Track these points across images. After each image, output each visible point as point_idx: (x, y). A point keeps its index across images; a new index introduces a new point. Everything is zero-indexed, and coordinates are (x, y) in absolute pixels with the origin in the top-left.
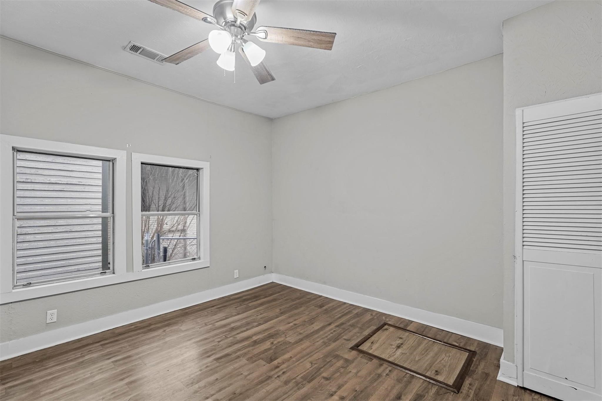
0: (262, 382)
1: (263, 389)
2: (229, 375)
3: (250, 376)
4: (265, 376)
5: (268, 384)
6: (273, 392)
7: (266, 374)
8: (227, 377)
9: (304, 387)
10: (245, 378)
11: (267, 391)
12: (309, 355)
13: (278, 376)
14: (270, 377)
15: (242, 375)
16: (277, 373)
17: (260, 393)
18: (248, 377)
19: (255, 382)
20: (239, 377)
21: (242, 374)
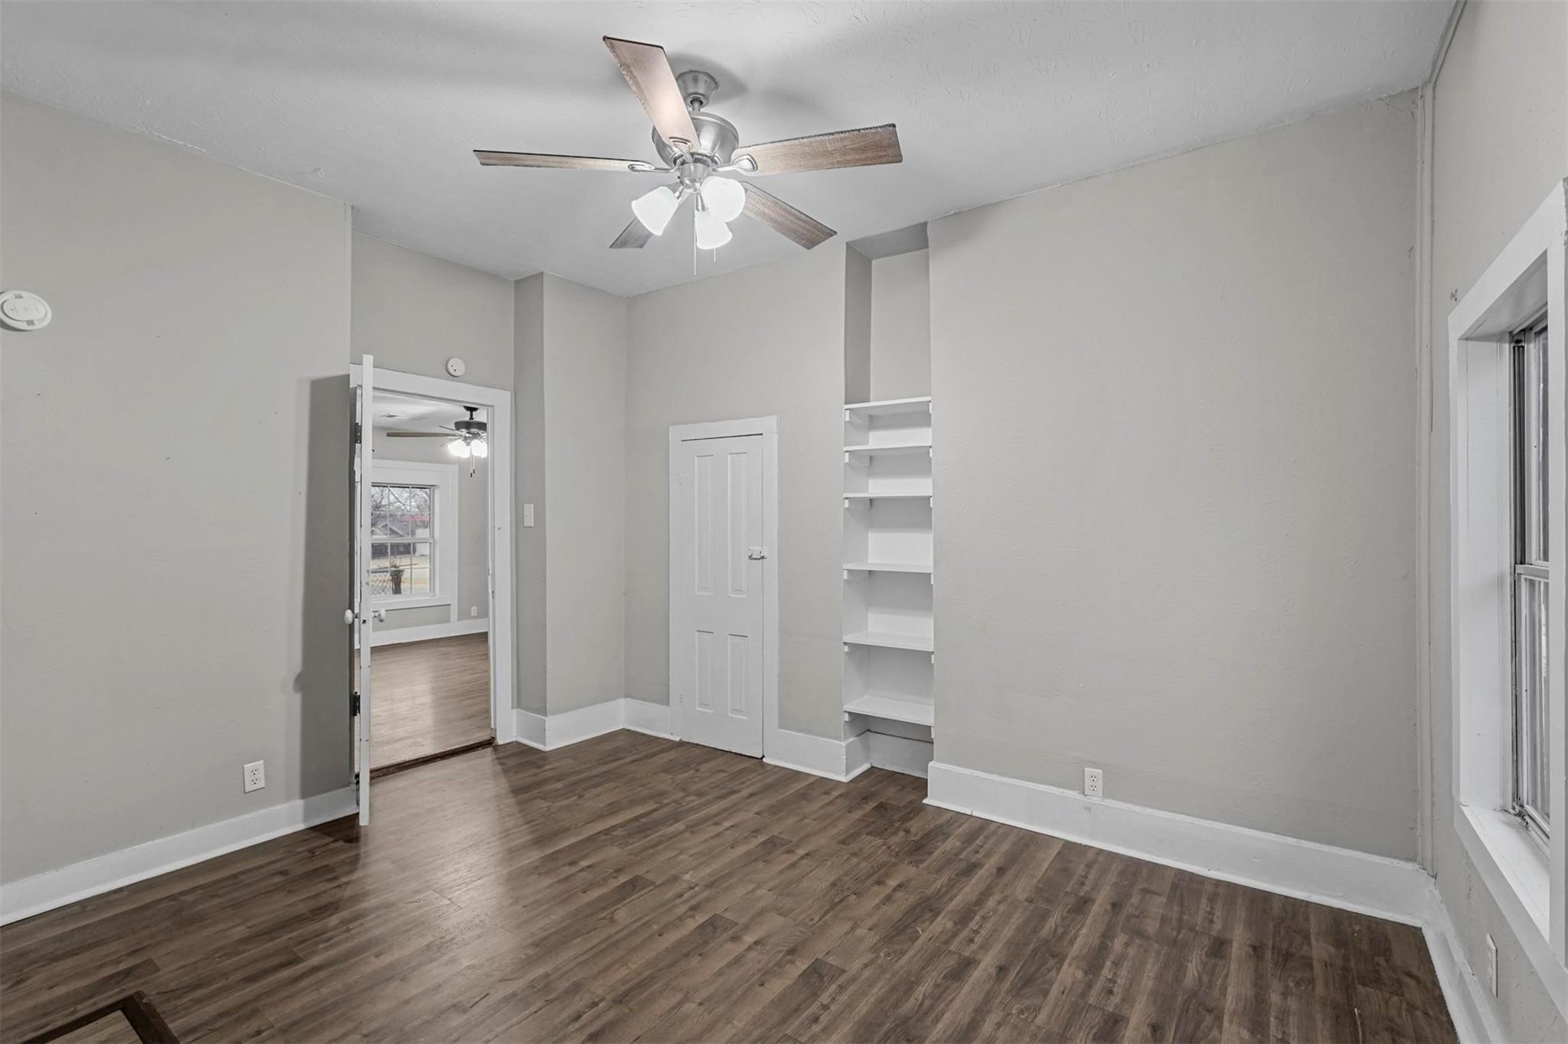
0: (641, 985)
1: (637, 968)
2: (734, 997)
3: (674, 1000)
4: (633, 1003)
5: (623, 981)
6: (612, 965)
7: (631, 1010)
8: (739, 993)
9: (532, 981)
10: (688, 993)
11: (626, 965)
12: (610, 941)
13: (595, 1004)
14: (619, 1000)
15: (698, 1001)
16: (598, 1017)
17: (643, 961)
18: (679, 996)
19: (660, 984)
20: (703, 994)
21: (700, 1004)
